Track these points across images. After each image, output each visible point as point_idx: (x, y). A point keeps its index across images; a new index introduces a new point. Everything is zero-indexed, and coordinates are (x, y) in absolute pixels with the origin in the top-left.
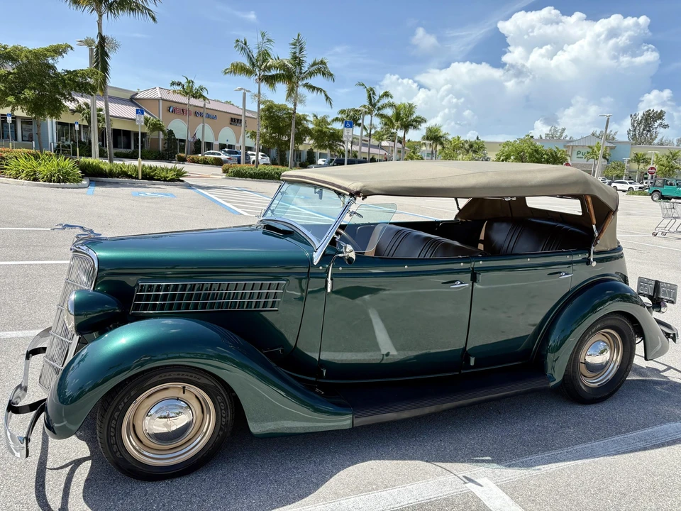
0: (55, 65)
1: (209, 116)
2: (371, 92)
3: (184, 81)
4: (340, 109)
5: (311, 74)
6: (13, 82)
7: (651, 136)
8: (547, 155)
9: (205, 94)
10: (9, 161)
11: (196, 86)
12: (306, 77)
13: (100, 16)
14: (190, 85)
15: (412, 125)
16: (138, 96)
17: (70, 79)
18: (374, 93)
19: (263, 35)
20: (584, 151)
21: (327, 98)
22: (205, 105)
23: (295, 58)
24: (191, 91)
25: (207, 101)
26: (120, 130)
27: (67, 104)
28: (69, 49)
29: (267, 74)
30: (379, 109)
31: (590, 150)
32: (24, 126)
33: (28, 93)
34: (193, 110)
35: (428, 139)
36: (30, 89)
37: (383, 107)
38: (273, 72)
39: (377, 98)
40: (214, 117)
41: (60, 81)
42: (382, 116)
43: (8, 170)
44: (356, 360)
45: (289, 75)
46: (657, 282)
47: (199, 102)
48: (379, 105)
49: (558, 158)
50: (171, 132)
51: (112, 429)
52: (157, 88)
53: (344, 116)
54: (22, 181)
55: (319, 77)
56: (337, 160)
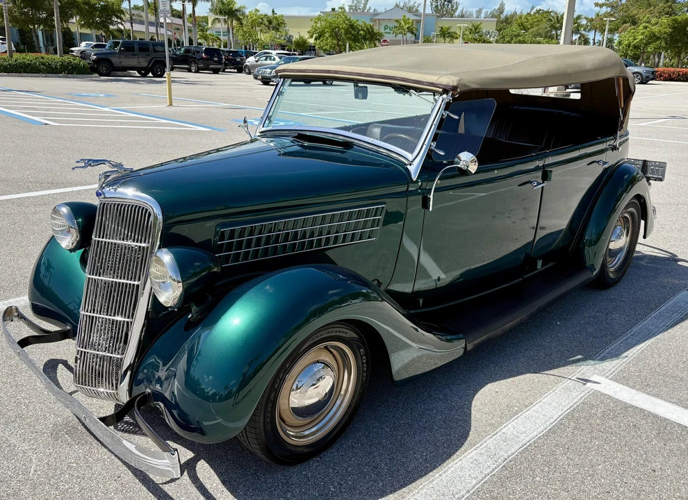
7: (452, 7)
8: (364, 31)
20: (391, 25)
31: (397, 25)
35: (221, 13)
46: (645, 162)
49: (375, 34)
56: (124, 44)
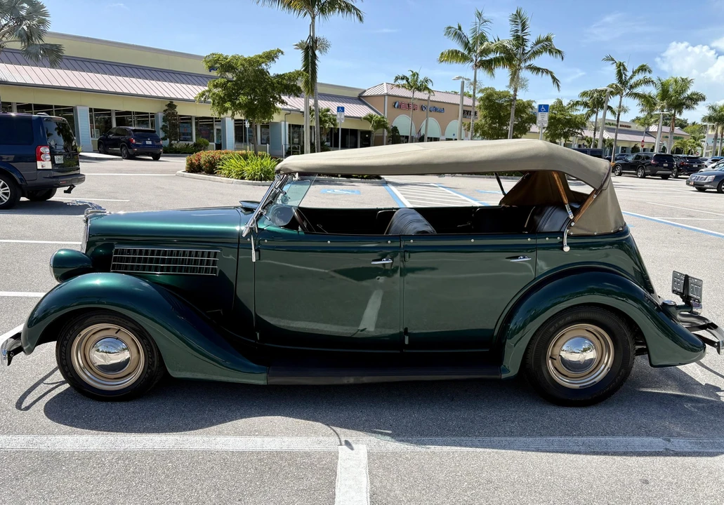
0: (269, 70)
1: (436, 110)
2: (622, 68)
3: (409, 75)
4: (582, 91)
5: (535, 53)
6: (233, 89)
9: (430, 86)
10: (224, 162)
11: (421, 78)
12: (529, 58)
13: (313, 18)
14: (415, 78)
15: (684, 104)
16: (365, 94)
17: (278, 83)
18: (625, 69)
19: (479, 15)
21: (555, 79)
22: (429, 97)
23: (517, 38)
24: (415, 84)
25: (432, 94)
26: (348, 129)
27: (279, 105)
28: (280, 54)
29: (484, 59)
30: (632, 87)
32: (263, 129)
33: (242, 99)
34: (419, 104)
36: (244, 94)
37: (637, 85)
38: (492, 56)
39: (629, 74)
40: (442, 111)
41: (270, 85)
42: (637, 95)
43: (224, 170)
44: (295, 328)
45: (510, 57)
46: (687, 277)
47: (422, 95)
48: (632, 82)
50: (395, 129)
51: (63, 354)
52: (385, 84)
53: (586, 99)
54: (232, 179)
55: (546, 55)
